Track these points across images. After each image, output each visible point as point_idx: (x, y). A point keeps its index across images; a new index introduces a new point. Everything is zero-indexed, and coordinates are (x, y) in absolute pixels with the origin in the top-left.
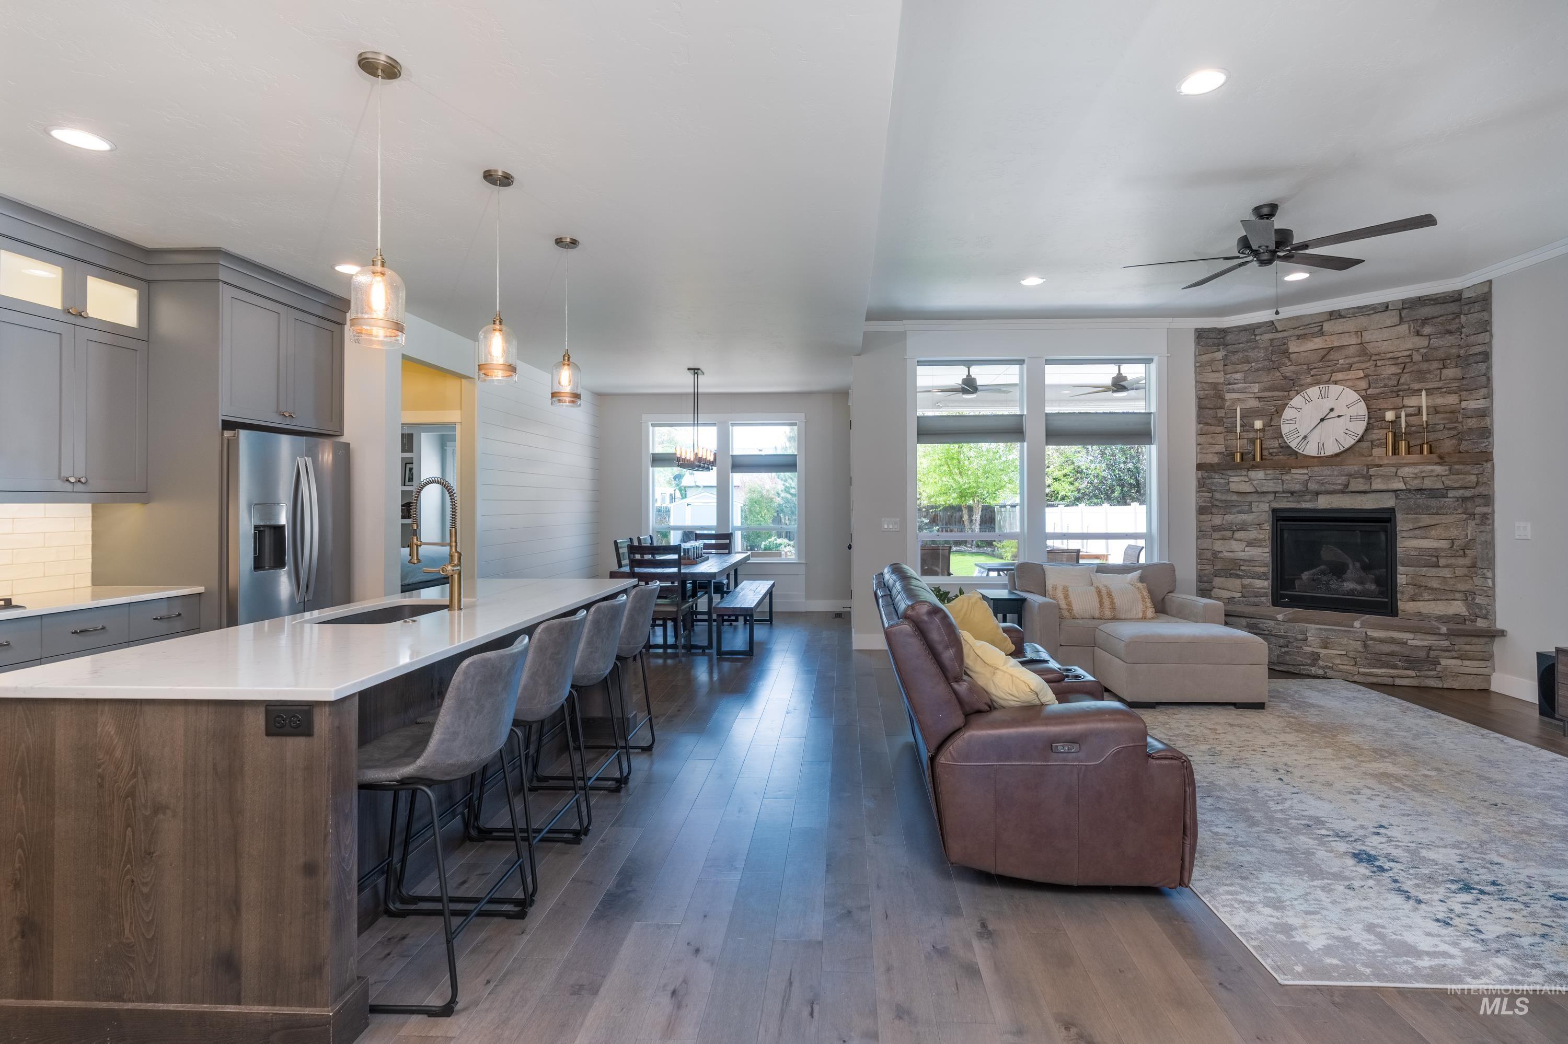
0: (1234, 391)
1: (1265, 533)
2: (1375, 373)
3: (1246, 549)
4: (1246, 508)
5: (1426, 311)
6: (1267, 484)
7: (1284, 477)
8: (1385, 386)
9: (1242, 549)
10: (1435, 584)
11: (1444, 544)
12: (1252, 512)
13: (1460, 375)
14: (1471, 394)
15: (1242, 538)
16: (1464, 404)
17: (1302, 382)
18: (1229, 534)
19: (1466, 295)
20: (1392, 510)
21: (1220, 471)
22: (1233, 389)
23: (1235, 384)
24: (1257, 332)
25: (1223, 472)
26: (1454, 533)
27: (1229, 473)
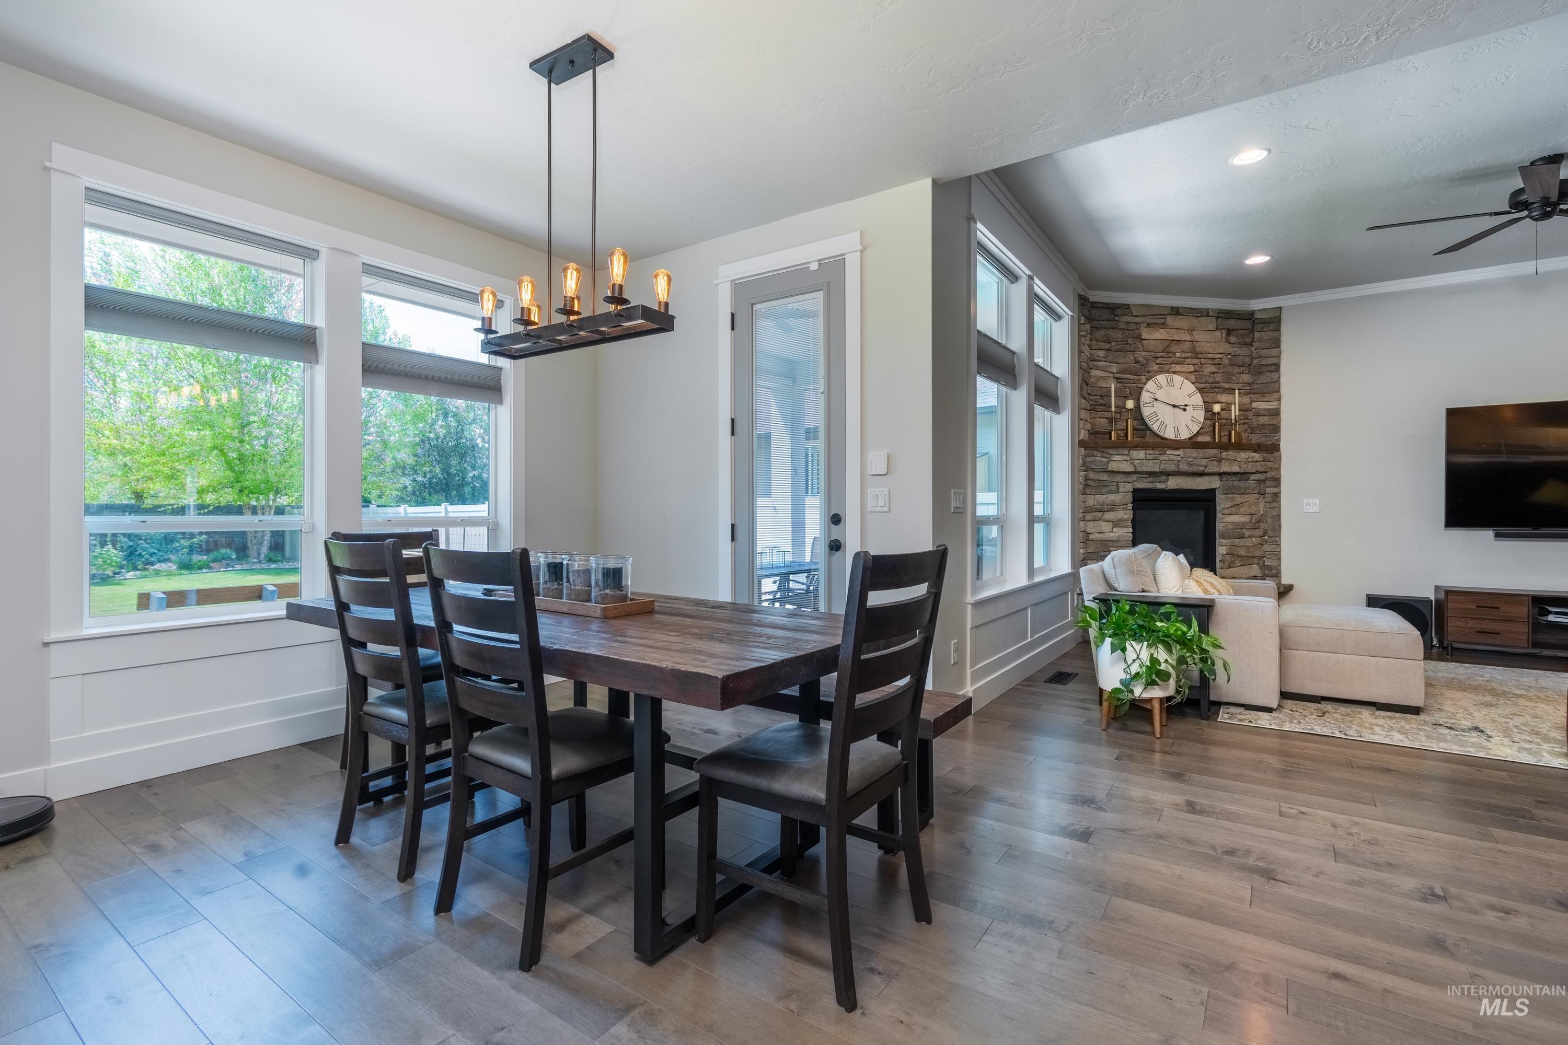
0: (1098, 368)
1: (1127, 514)
2: (1200, 369)
3: (1115, 529)
4: (1114, 488)
5: (1232, 323)
6: (1147, 464)
7: (1162, 458)
8: (1206, 382)
9: (1110, 530)
10: (1242, 552)
11: (1246, 519)
12: (1118, 492)
13: (1251, 380)
14: (1264, 396)
15: (1111, 518)
16: (1255, 405)
17: (1150, 369)
18: (1099, 515)
19: (1257, 316)
20: (1213, 491)
21: (1101, 450)
22: (1097, 366)
23: (1099, 361)
24: (1118, 312)
25: (1105, 450)
26: (1253, 509)
27: (1110, 451)
